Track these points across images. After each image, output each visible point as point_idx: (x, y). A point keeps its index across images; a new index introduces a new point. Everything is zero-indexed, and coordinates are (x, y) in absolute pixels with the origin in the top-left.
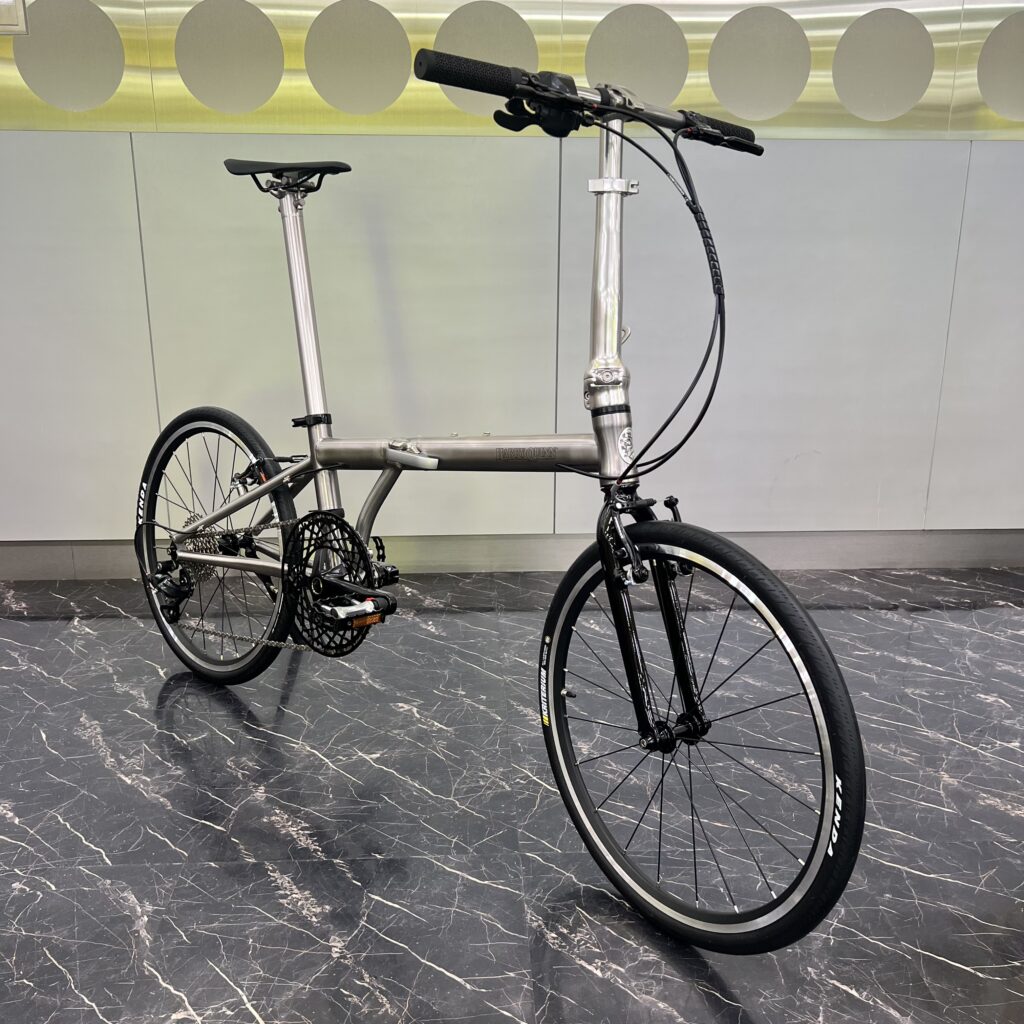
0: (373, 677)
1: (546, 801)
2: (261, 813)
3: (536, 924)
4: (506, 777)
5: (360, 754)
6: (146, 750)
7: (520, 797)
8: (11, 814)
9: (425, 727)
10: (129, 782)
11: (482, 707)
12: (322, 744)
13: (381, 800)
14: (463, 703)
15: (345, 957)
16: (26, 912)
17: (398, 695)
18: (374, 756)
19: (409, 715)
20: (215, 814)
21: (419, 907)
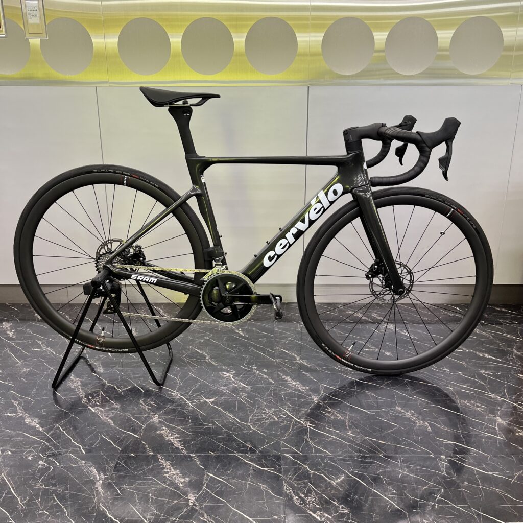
0: (212, 358)
1: (295, 427)
2: (156, 429)
3: (288, 491)
4: (276, 413)
5: (205, 399)
6: (102, 394)
7: (282, 424)
8: (38, 426)
9: (236, 385)
10: (94, 411)
11: (265, 376)
12: (186, 393)
13: (214, 424)
14: (255, 373)
15: (195, 505)
16: (45, 476)
17: (224, 368)
18: (211, 400)
19: (228, 379)
20: (135, 428)
21: (231, 481)
